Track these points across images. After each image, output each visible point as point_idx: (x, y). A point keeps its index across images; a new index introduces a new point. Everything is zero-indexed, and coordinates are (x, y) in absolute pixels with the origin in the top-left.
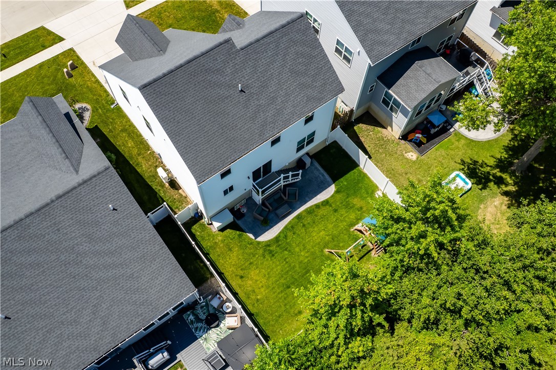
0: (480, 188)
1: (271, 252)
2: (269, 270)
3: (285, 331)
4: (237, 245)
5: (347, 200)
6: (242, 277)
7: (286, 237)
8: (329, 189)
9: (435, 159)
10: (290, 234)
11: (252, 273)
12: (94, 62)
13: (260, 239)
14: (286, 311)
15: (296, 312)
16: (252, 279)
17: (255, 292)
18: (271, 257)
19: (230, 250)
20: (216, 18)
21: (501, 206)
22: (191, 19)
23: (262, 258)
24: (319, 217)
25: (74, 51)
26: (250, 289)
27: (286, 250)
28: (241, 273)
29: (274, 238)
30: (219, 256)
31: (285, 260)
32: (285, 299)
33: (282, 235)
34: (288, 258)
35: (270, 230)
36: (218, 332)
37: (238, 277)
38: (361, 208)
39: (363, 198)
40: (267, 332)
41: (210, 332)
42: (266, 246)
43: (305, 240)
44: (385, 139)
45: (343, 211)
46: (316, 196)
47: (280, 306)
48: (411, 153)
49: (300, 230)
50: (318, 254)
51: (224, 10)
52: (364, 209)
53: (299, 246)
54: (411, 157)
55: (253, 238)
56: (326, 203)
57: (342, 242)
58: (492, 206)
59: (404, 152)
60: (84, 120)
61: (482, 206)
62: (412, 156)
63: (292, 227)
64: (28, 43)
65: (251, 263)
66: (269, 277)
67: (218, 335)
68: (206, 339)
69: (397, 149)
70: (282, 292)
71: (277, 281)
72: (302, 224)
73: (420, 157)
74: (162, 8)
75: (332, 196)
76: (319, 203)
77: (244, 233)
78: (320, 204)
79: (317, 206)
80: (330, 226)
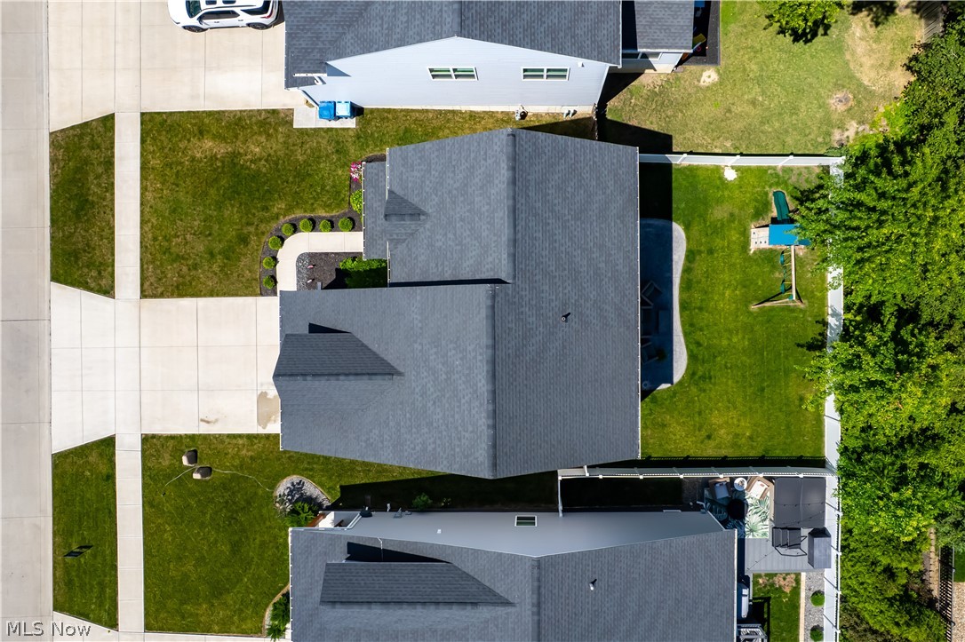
0: (823, 32)
1: (703, 378)
2: (725, 398)
3: (808, 432)
4: (664, 413)
5: (708, 224)
6: (709, 437)
7: (699, 344)
8: (675, 234)
9: (738, 51)
10: (698, 336)
11: (714, 420)
12: (202, 420)
13: (677, 378)
14: (789, 414)
15: (797, 402)
16: (720, 427)
17: (738, 435)
18: (711, 383)
19: (664, 426)
20: (248, 168)
21: (867, 31)
22: (220, 211)
23: (703, 394)
24: (704, 280)
25: (153, 436)
26: (730, 437)
27: (715, 357)
28: (704, 433)
29: (688, 359)
30: (661, 445)
31: (726, 367)
32: (773, 404)
33: (693, 347)
34: (726, 363)
35: (674, 356)
36: (755, 511)
37: (706, 441)
38: (732, 215)
39: (719, 201)
40: (794, 454)
41: (747, 519)
42: (691, 378)
43: (721, 322)
44: (657, 90)
45: (718, 243)
46: (671, 260)
47: (777, 417)
48: (705, 74)
49: (704, 318)
50: (750, 320)
51: (238, 143)
52: (736, 211)
53: (721, 337)
54: (710, 80)
55: (669, 385)
56: (691, 256)
57: (758, 279)
58: (858, 41)
59: (696, 83)
60: (316, 498)
61: (848, 57)
62: (709, 77)
63: (692, 325)
64: (82, 498)
65: (700, 413)
66: (734, 404)
67: (756, 513)
68: (751, 531)
69: (685, 89)
70: (762, 402)
71: (745, 398)
72: (697, 311)
73: (719, 67)
74: (155, 239)
75: (688, 238)
76: (684, 265)
77: (655, 392)
78: (688, 264)
79: (687, 270)
80: (726, 277)
